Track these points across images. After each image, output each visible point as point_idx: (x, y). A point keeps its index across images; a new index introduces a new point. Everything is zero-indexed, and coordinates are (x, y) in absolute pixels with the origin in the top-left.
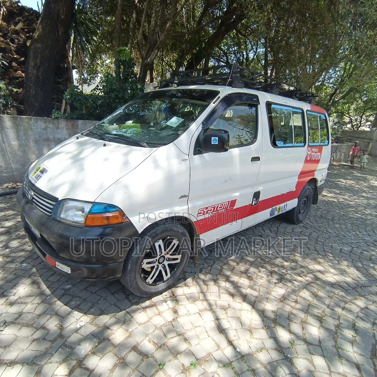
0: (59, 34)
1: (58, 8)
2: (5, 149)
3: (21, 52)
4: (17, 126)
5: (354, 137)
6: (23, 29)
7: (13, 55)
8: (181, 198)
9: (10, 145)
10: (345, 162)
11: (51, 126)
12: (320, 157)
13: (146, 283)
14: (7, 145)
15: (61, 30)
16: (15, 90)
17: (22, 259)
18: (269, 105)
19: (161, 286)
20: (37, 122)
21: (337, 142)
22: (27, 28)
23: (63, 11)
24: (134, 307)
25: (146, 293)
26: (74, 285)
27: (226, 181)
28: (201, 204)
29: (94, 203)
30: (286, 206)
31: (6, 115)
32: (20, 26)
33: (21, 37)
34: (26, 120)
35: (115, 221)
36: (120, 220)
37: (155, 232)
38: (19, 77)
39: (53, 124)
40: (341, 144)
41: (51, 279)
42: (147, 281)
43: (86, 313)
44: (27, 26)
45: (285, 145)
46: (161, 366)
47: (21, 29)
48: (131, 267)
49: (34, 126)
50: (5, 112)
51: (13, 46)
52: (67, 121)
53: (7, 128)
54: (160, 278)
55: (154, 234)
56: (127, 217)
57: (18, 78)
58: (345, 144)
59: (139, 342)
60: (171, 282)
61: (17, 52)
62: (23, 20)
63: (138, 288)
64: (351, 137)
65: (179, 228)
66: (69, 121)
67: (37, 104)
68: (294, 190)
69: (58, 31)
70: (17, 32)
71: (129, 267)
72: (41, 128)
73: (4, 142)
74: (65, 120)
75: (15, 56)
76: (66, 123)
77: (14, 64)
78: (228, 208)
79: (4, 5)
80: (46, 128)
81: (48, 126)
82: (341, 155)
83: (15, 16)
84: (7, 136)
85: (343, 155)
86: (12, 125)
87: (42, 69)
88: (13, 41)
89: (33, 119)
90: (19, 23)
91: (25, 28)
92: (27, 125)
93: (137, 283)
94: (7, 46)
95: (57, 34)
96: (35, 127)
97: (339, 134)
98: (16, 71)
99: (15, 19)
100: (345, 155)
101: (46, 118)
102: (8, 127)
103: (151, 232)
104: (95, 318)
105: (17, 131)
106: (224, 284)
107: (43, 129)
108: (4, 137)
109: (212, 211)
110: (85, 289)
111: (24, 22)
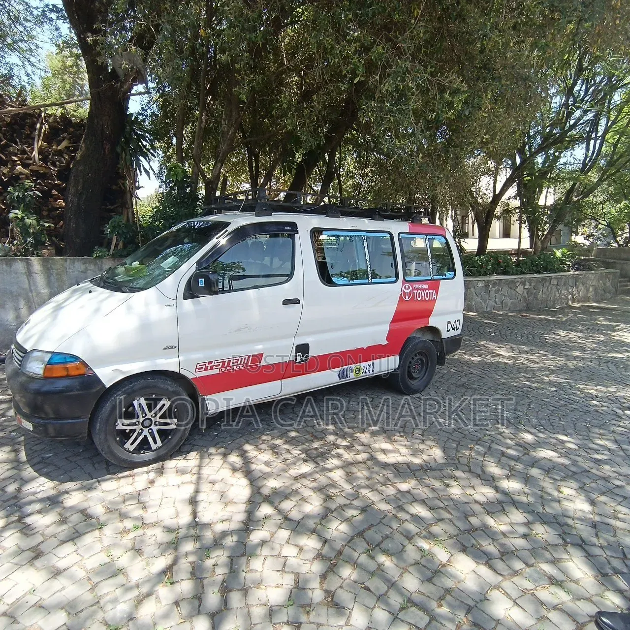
0: (104, 151)
1: (101, 123)
2: (32, 298)
3: (64, 176)
4: (48, 269)
5: (620, 259)
6: (67, 148)
7: (54, 181)
8: (165, 349)
9: (38, 294)
10: (596, 302)
11: (92, 267)
12: (435, 297)
13: (125, 449)
14: (34, 294)
15: (108, 147)
16: (47, 225)
17: (13, 428)
18: (316, 233)
19: (147, 455)
20: (74, 263)
21: (578, 270)
22: (72, 147)
23: (107, 126)
24: (109, 476)
25: (125, 461)
26: (56, 454)
27: (239, 330)
28: (200, 357)
29: (54, 354)
30: (371, 366)
31: (35, 257)
32: (64, 144)
33: (64, 158)
34: (60, 262)
35: (76, 373)
36: (81, 372)
37: (131, 388)
38: (59, 208)
39: (95, 265)
40: (584, 272)
41: (35, 448)
42: (126, 446)
43: (52, 479)
44: (73, 143)
45: (351, 282)
46: (101, 526)
47: (66, 147)
48: (100, 426)
49: (69, 268)
50: (35, 253)
51: (54, 170)
52: (114, 260)
53: (36, 273)
54: (144, 445)
55: (130, 390)
56: (91, 368)
57: (57, 209)
58: (593, 272)
59: (91, 506)
60: (162, 452)
61: (60, 176)
62: (68, 137)
63: (111, 452)
64: (615, 259)
65: (170, 385)
66: (116, 261)
67: (78, 241)
68: (385, 342)
69: (104, 149)
70: (60, 153)
71: (98, 427)
72: (78, 271)
73: (31, 291)
74: (111, 259)
75: (56, 182)
76: (113, 262)
77: (54, 192)
78: (249, 364)
79: (46, 121)
80: (86, 269)
81: (88, 268)
82: (588, 290)
83: (60, 132)
84: (35, 284)
85: (591, 289)
86: (42, 269)
87: (84, 197)
88: (54, 165)
89: (68, 261)
90: (64, 140)
91: (70, 147)
92: (60, 267)
93: (109, 447)
94: (47, 171)
95: (103, 152)
96: (71, 271)
97: (594, 255)
98: (56, 200)
99: (60, 136)
100: (596, 290)
101: (85, 257)
102: (36, 271)
103: (127, 387)
104: (59, 485)
105: (48, 277)
106: (234, 459)
107: (81, 272)
108: (32, 284)
109: (220, 367)
110: (66, 458)
111: (69, 139)
